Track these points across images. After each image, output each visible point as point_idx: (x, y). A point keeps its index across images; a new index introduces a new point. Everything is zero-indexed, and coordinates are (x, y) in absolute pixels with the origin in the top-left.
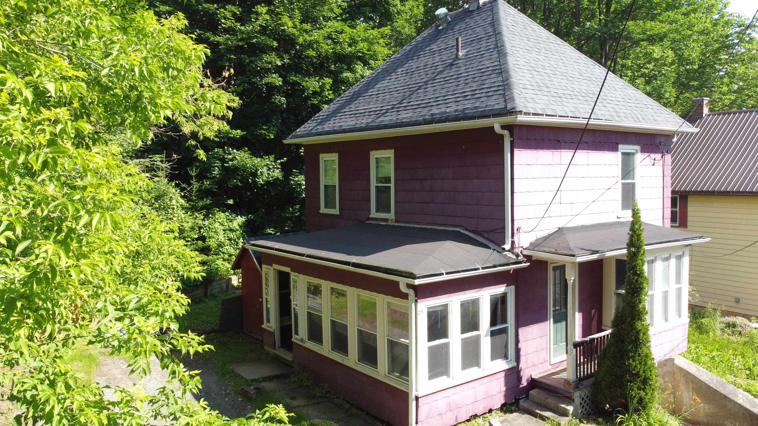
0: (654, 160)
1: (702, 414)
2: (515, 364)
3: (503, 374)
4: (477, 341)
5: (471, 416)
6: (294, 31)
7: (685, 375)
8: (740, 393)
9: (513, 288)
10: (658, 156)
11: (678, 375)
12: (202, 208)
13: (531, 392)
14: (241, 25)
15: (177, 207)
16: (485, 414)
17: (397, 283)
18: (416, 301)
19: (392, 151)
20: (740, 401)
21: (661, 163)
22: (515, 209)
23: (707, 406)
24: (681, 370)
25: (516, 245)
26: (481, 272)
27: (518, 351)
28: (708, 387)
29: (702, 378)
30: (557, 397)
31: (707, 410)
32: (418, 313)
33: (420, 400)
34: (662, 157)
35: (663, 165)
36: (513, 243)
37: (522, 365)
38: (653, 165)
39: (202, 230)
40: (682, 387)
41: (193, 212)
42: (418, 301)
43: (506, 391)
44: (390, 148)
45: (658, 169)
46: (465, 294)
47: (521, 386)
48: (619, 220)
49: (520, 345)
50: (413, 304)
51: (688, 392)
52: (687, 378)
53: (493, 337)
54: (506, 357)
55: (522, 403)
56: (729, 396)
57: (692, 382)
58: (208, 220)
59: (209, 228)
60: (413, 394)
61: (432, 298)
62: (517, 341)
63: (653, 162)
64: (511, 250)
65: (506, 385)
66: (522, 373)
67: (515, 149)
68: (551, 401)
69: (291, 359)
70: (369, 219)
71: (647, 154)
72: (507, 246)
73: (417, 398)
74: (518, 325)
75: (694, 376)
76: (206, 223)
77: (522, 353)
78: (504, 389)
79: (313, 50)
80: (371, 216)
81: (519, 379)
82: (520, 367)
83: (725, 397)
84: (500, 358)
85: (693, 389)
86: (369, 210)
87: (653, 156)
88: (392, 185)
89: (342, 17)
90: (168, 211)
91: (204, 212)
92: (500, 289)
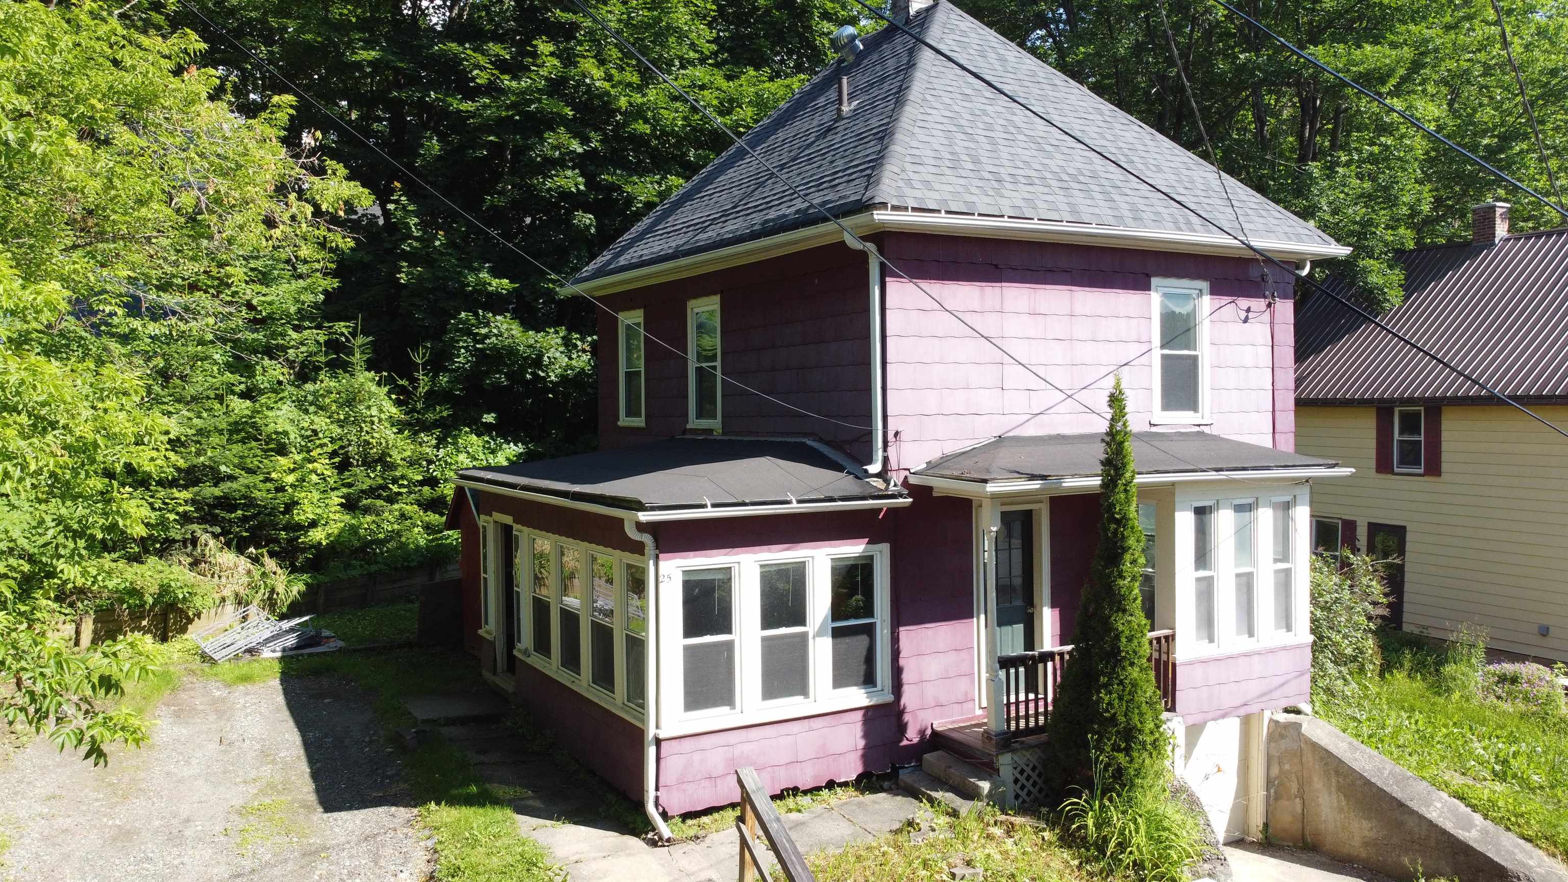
0: (1248, 310)
1: (1357, 842)
2: (890, 698)
3: (859, 715)
4: (801, 644)
5: (787, 790)
6: (607, 85)
7: (1322, 759)
8: (1440, 799)
9: (885, 548)
10: (1258, 304)
11: (1308, 757)
12: (436, 424)
13: (927, 756)
14: (513, 79)
15: (380, 420)
16: (818, 789)
17: (619, 523)
18: (657, 557)
19: (717, 299)
20: (1433, 814)
21: (1266, 317)
22: (890, 394)
23: (1366, 824)
24: (1315, 747)
25: (893, 464)
26: (795, 507)
27: (897, 672)
28: (1368, 783)
29: (1355, 766)
30: (969, 763)
31: (1366, 833)
32: (661, 579)
33: (664, 745)
34: (1269, 305)
35: (1272, 323)
36: (886, 460)
37: (909, 699)
38: (1246, 321)
39: (432, 467)
40: (1318, 784)
41: (416, 433)
42: (661, 556)
43: (866, 748)
44: (715, 293)
45: (1259, 330)
46: (770, 551)
47: (905, 742)
48: (1154, 429)
49: (902, 662)
50: (651, 562)
51: (1330, 793)
52: (1326, 764)
53: (839, 640)
54: (869, 680)
55: (905, 776)
56: (1410, 804)
57: (1337, 772)
58: (444, 448)
59: (446, 462)
60: (651, 732)
61: (692, 554)
62: (896, 654)
63: (1243, 315)
64: (882, 475)
65: (866, 735)
66: (907, 717)
67: (887, 279)
68: (956, 773)
69: (510, 689)
70: (685, 431)
71: (1226, 299)
72: (874, 468)
73: (658, 742)
74: (899, 619)
75: (1340, 761)
76: (442, 453)
77: (906, 677)
78: (861, 743)
79: (646, 121)
80: (688, 426)
81: (902, 728)
82: (902, 702)
83: (1401, 805)
84: (856, 685)
85: (1339, 789)
86: (686, 415)
87: (1244, 303)
88: (718, 364)
89: (715, 59)
90: (361, 428)
91: (437, 432)
92: (854, 549)
